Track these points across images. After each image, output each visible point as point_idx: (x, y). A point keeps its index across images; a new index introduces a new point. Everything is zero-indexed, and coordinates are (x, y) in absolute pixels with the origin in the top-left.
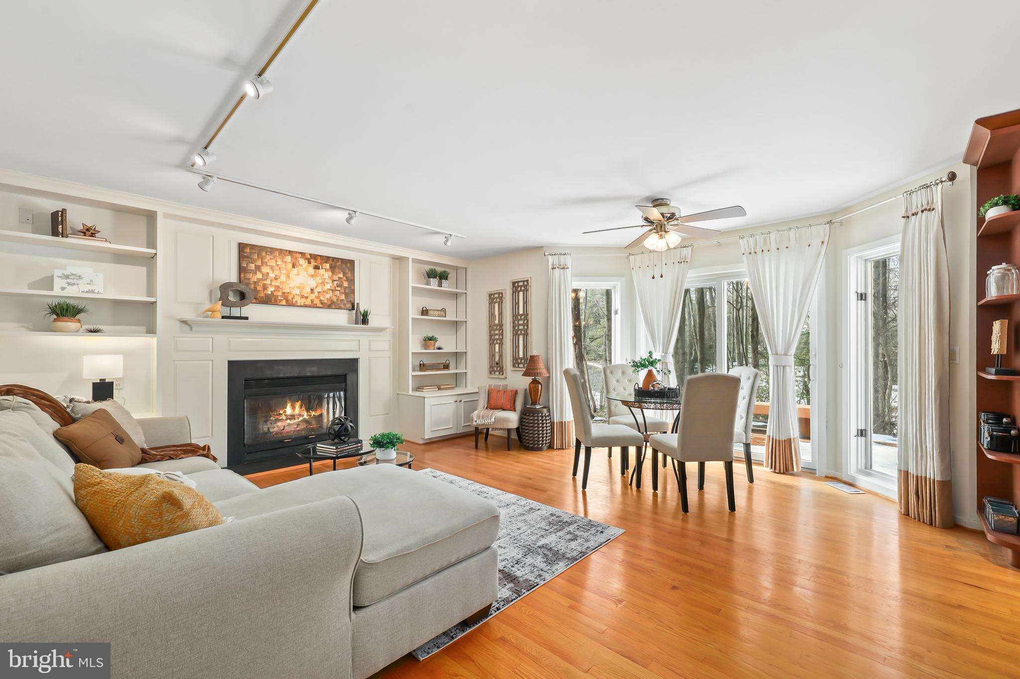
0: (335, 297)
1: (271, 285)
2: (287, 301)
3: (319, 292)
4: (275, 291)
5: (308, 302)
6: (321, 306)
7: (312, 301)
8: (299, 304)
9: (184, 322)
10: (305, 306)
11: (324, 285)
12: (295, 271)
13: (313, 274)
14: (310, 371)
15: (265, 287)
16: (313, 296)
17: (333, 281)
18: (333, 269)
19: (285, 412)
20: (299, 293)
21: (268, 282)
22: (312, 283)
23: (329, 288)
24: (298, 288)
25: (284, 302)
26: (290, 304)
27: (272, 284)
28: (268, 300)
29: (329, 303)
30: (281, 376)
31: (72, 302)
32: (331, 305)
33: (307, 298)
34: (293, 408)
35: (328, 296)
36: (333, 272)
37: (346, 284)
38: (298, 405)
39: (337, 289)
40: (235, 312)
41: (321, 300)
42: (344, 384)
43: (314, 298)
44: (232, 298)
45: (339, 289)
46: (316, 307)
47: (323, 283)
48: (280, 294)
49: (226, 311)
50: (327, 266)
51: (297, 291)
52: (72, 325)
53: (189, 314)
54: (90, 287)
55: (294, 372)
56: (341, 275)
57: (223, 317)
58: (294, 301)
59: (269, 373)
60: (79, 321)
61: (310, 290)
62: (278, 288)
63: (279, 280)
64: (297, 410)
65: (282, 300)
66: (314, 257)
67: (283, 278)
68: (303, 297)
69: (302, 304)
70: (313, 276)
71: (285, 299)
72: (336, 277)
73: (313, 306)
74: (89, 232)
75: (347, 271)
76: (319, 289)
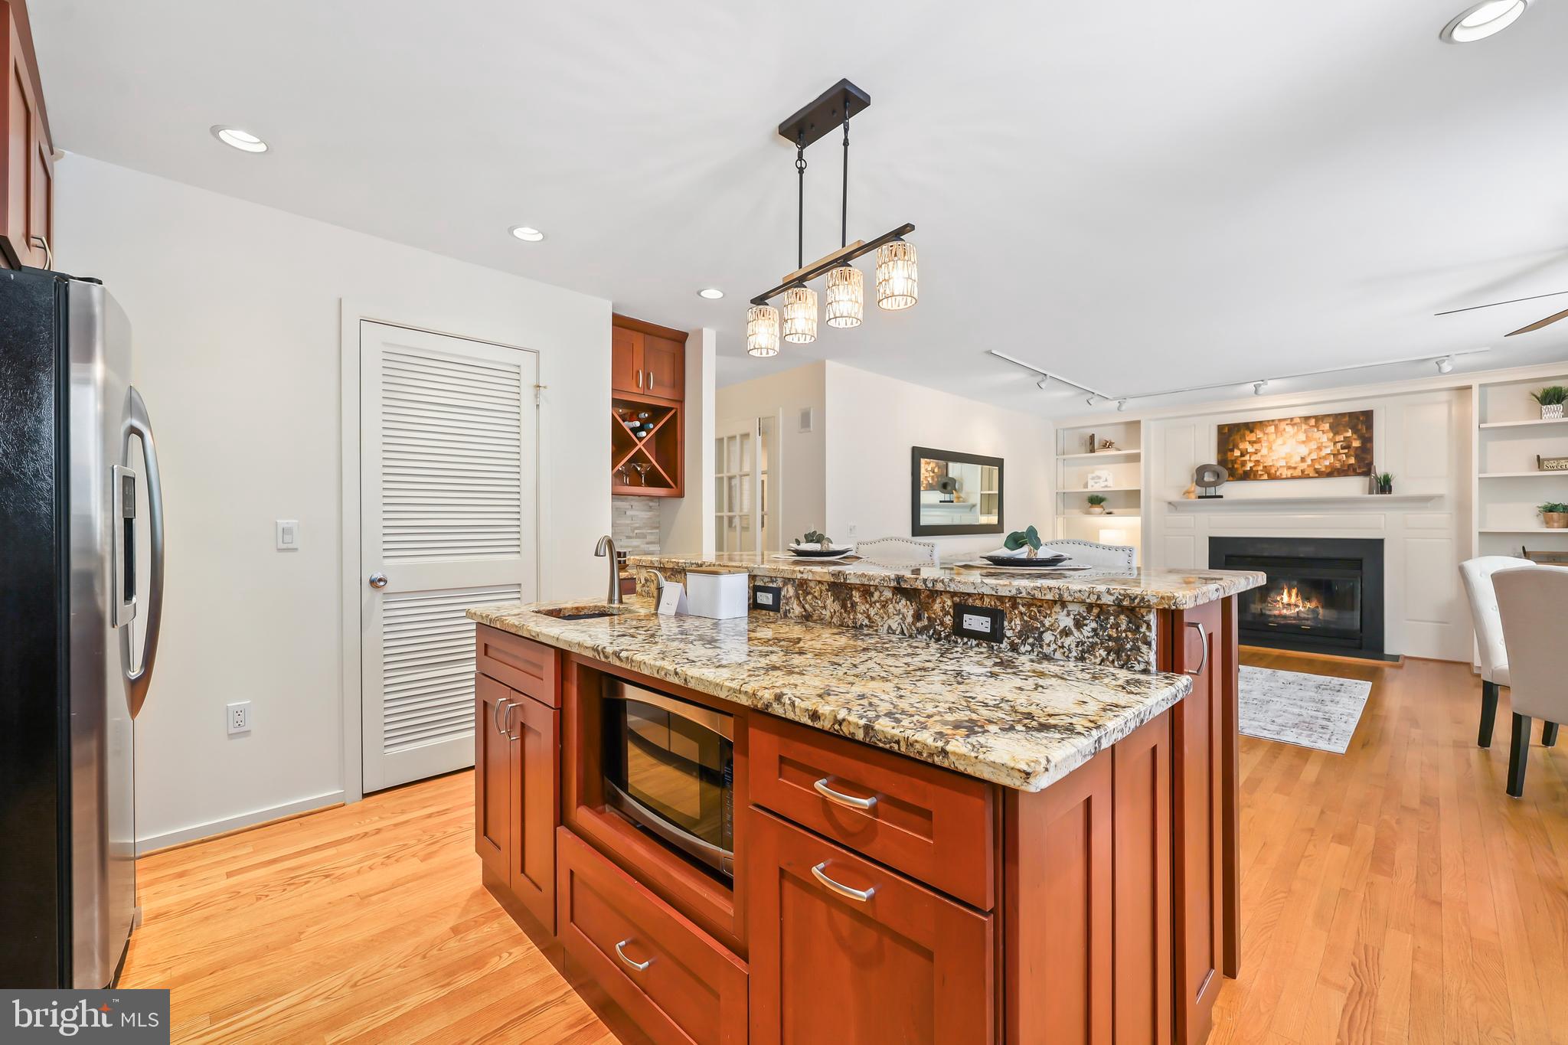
0: (1338, 462)
1: (1250, 461)
2: (1269, 475)
3: (1312, 460)
4: (1254, 466)
5: (1298, 473)
6: (1317, 475)
7: (1303, 471)
8: (1285, 477)
9: (1170, 503)
10: (1293, 478)
11: (1321, 450)
12: (1280, 441)
13: (1304, 439)
14: (1303, 552)
15: (1244, 464)
16: (1303, 466)
17: (1335, 443)
18: (1335, 429)
19: (1282, 599)
20: (1285, 464)
21: (1247, 457)
22: (1303, 450)
23: (1329, 452)
24: (1284, 458)
25: (1266, 477)
26: (1273, 477)
27: (1252, 459)
28: (1247, 476)
29: (1329, 470)
30: (1266, 554)
31: (1100, 495)
32: (1332, 473)
33: (1295, 468)
34: (1290, 595)
35: (1327, 463)
36: (1336, 433)
37: (1356, 444)
38: (1294, 592)
39: (1342, 451)
40: (1211, 491)
41: (1315, 469)
42: (1359, 571)
43: (1306, 467)
44: (1208, 477)
45: (1346, 451)
46: (1308, 477)
47: (1319, 448)
48: (1261, 468)
49: (1200, 491)
50: (1327, 426)
51: (1283, 463)
52: (1097, 510)
53: (1175, 497)
54: (1106, 483)
55: (1283, 552)
56: (1349, 434)
57: (1200, 497)
58: (1278, 474)
59: (1251, 551)
60: (1102, 507)
61: (1300, 459)
62: (1257, 462)
63: (1259, 454)
64: (1293, 599)
65: (1263, 475)
66: (1307, 419)
67: (1264, 451)
68: (1289, 468)
69: (1289, 476)
70: (1303, 442)
71: (1266, 472)
72: (1340, 438)
73: (1304, 476)
74: (1107, 445)
75: (1360, 427)
76: (1314, 456)
